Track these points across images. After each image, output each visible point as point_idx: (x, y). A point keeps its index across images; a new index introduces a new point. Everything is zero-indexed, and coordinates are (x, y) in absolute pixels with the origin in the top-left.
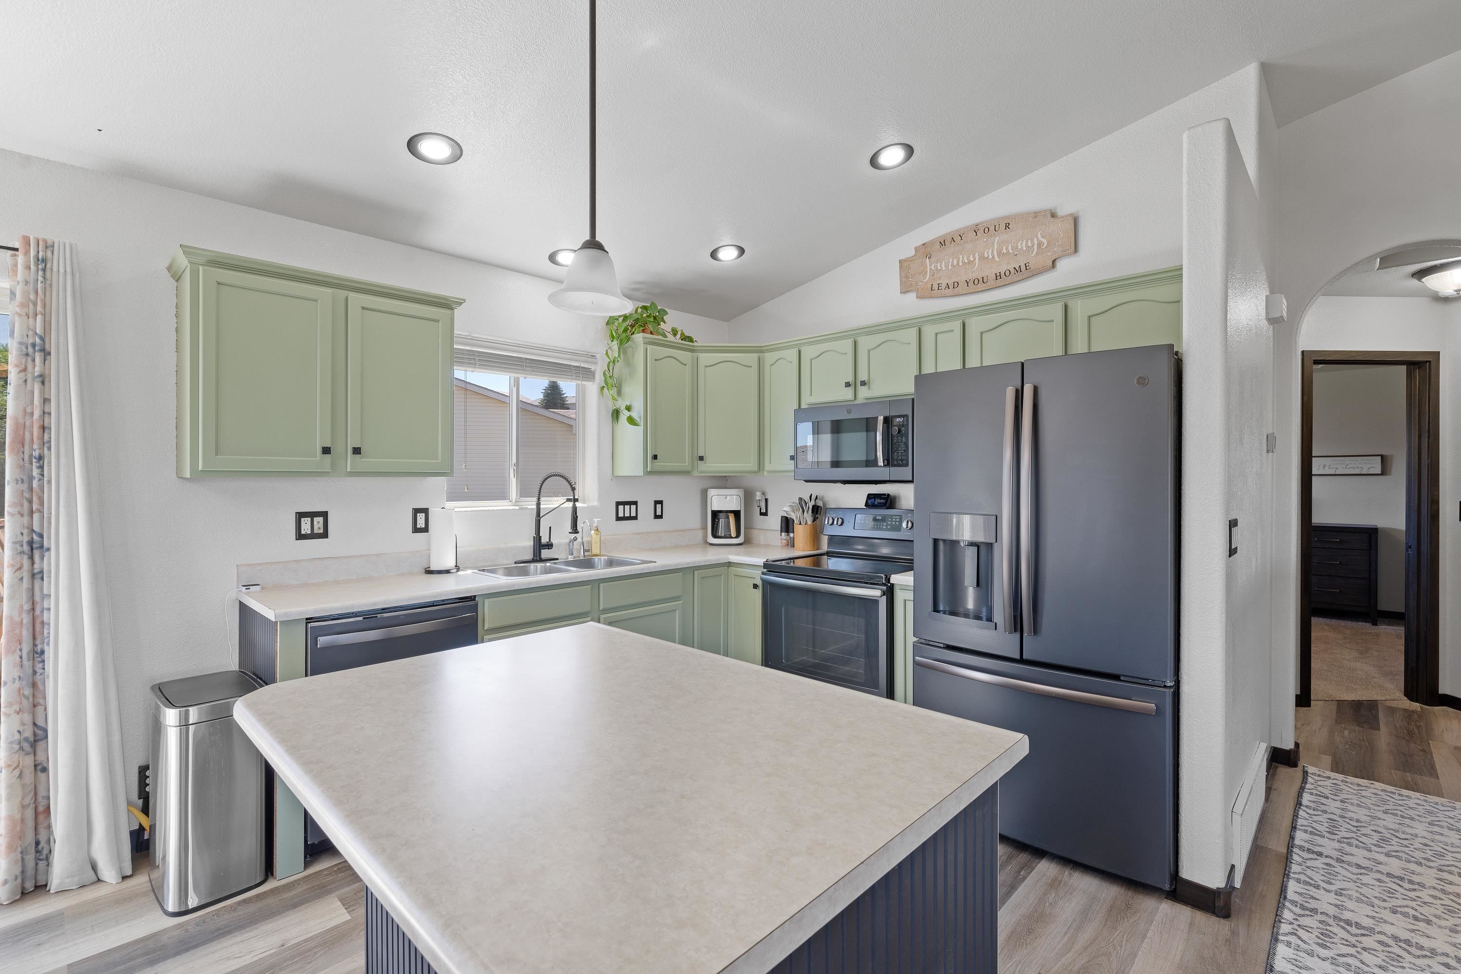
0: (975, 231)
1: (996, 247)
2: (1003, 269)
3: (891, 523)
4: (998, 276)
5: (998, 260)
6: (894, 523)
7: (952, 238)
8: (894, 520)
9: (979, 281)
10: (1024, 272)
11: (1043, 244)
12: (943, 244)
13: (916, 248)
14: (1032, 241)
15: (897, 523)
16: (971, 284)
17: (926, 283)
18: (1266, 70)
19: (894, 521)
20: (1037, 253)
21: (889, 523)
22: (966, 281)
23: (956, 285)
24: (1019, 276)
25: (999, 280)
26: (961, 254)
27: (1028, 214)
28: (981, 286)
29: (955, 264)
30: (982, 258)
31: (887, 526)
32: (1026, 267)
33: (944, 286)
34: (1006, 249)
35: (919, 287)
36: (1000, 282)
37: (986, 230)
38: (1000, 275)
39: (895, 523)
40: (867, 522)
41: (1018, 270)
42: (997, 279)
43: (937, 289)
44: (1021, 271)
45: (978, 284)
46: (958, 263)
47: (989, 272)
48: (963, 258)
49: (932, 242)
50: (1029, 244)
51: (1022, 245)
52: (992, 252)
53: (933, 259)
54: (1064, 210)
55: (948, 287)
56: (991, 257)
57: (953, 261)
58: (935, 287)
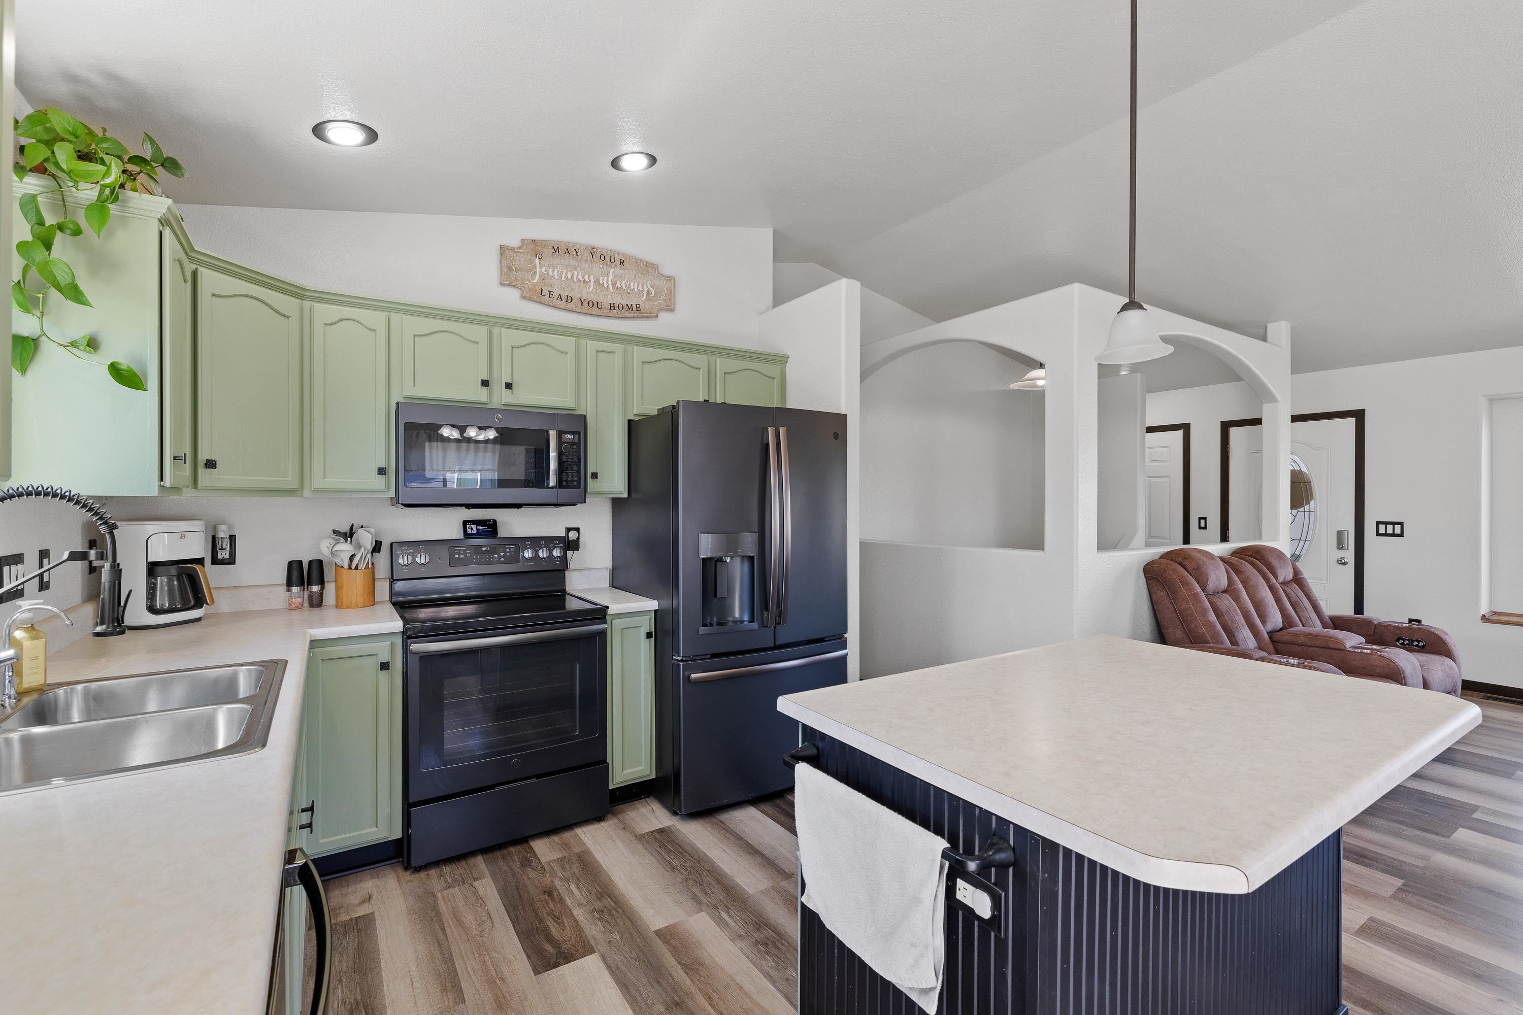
0: (591, 252)
1: (611, 278)
2: (617, 301)
3: (505, 554)
4: (612, 307)
5: (612, 291)
6: (508, 554)
7: (567, 249)
8: (508, 550)
9: (593, 304)
10: (633, 311)
11: (651, 293)
12: (556, 250)
13: (523, 240)
14: (643, 286)
15: (513, 553)
16: (585, 304)
17: (535, 284)
18: (776, 234)
19: (508, 552)
20: (646, 299)
21: (502, 554)
22: (581, 299)
23: (569, 299)
24: (627, 314)
25: (612, 311)
26: (576, 270)
27: (640, 260)
28: (595, 310)
29: (569, 277)
30: (597, 282)
31: (499, 557)
32: (637, 307)
33: (556, 295)
34: (620, 284)
35: (526, 286)
36: (613, 313)
37: (602, 258)
38: (614, 306)
39: (511, 554)
40: (468, 555)
41: (630, 308)
42: (610, 309)
43: (547, 295)
44: (632, 310)
45: (592, 307)
46: (572, 277)
47: (605, 299)
48: (578, 275)
49: (544, 243)
50: (640, 288)
51: (634, 286)
52: (608, 281)
53: (543, 262)
54: (667, 270)
55: (561, 298)
56: (605, 285)
57: (566, 273)
58: (546, 292)
